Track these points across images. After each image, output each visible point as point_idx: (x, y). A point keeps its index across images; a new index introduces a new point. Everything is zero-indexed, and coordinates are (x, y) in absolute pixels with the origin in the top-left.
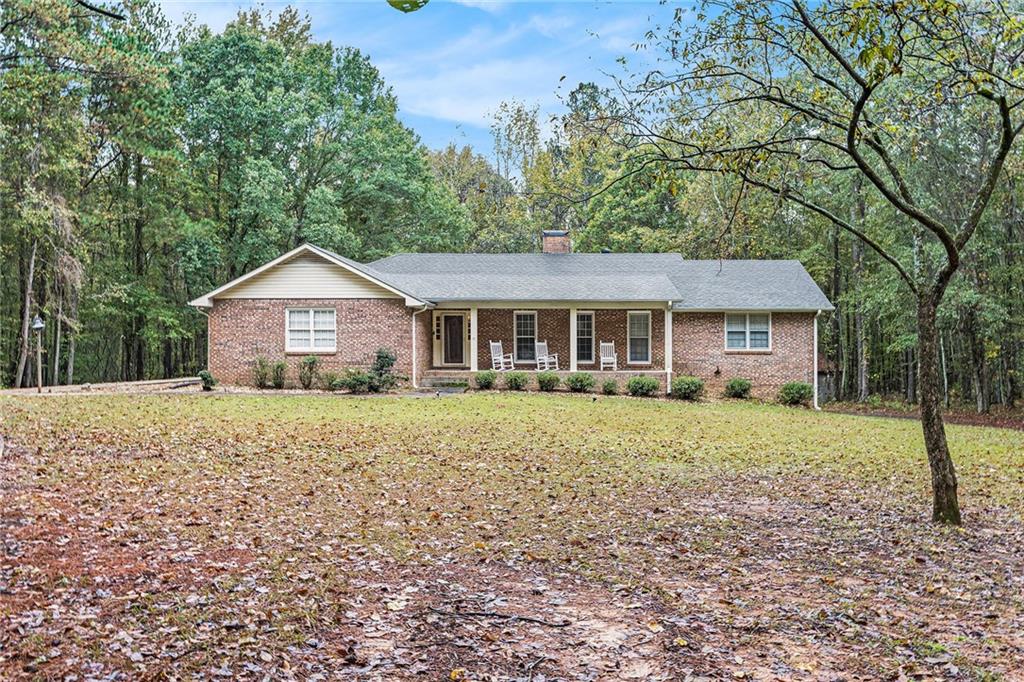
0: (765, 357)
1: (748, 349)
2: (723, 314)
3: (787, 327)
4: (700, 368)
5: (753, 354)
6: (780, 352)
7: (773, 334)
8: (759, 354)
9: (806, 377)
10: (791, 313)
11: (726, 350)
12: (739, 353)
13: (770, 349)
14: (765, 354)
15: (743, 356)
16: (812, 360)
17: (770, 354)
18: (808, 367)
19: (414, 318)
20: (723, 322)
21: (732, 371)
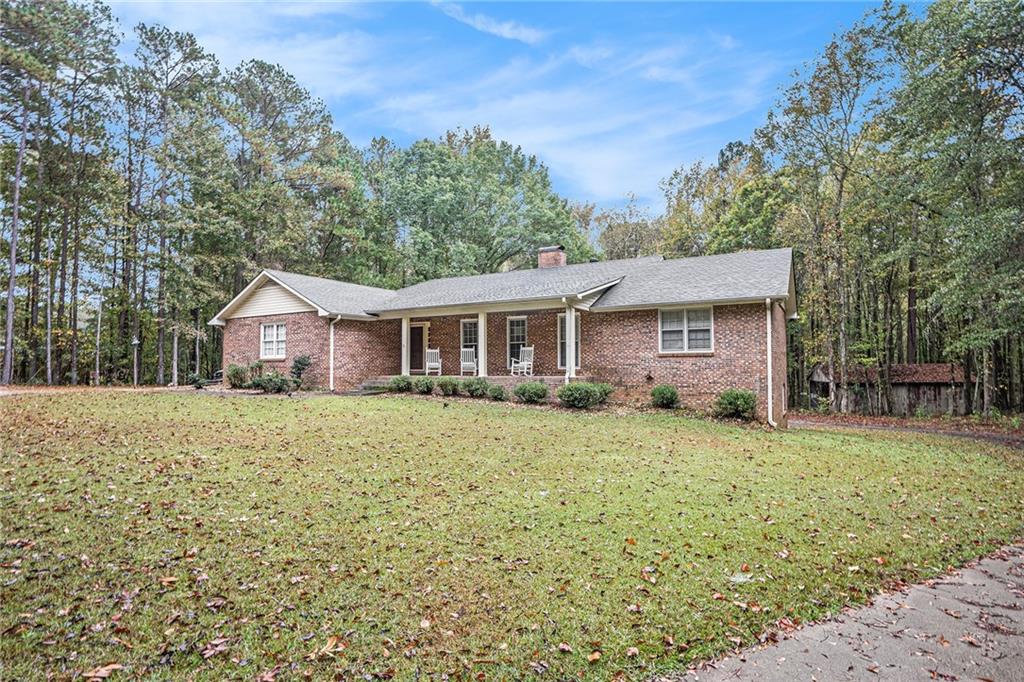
0: (705, 360)
1: (686, 351)
2: (656, 311)
3: (733, 322)
4: (631, 373)
5: (690, 356)
6: (724, 353)
7: (716, 333)
8: (698, 356)
9: (758, 384)
10: (737, 306)
11: (661, 352)
12: (673, 356)
13: (713, 351)
14: (705, 356)
15: (678, 360)
16: (764, 362)
17: (712, 355)
18: (761, 371)
19: (332, 328)
20: (656, 320)
21: (665, 377)
